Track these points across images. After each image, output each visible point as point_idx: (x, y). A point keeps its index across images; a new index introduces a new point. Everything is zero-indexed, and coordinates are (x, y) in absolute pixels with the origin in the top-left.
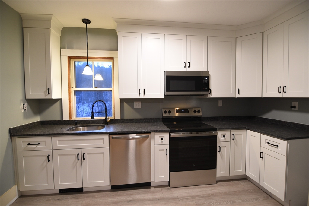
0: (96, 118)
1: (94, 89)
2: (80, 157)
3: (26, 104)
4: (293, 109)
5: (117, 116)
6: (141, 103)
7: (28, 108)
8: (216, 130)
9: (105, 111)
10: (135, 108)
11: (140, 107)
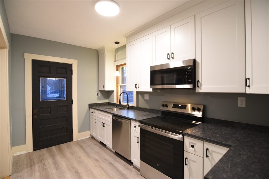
2: (103, 124)
3: (99, 93)
6: (149, 95)
7: (100, 95)
9: (127, 99)
10: (145, 99)
11: (148, 99)
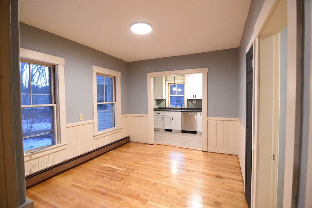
0: (177, 107)
1: (177, 95)
2: (172, 119)
3: (155, 101)
5: (186, 106)
6: (196, 101)
9: (181, 105)
10: (193, 103)
11: (196, 103)
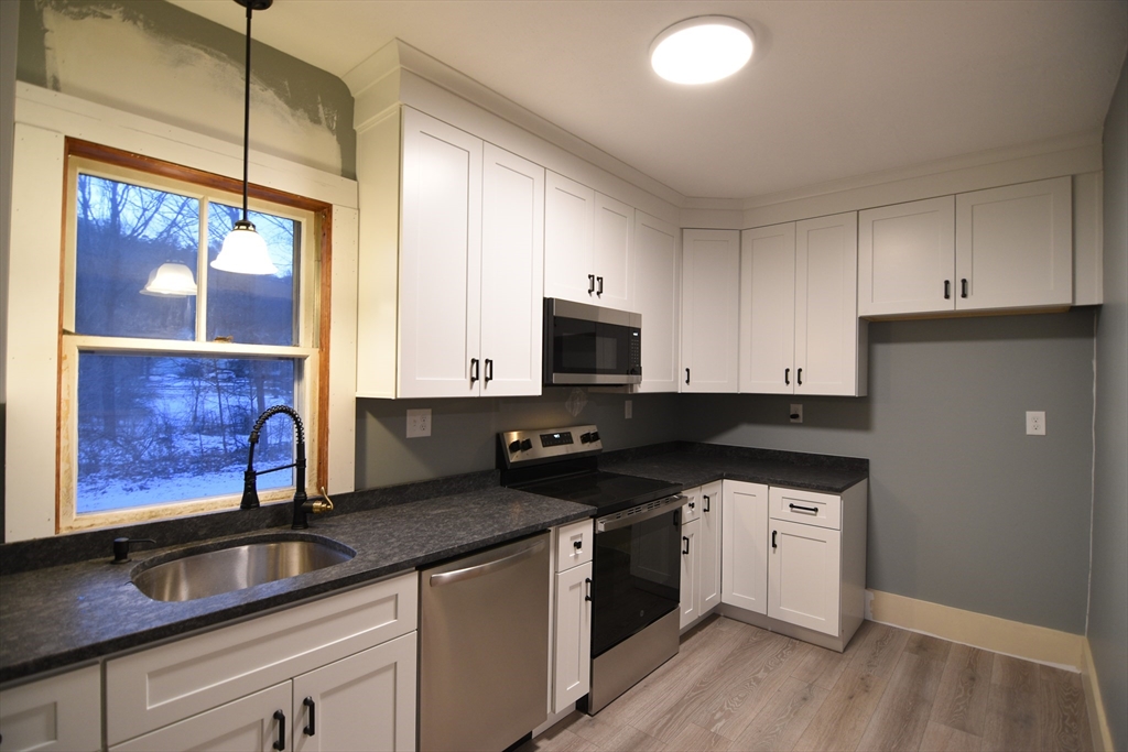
4: (792, 420)
6: (432, 414)
8: (679, 488)
10: (408, 436)
11: (427, 433)
